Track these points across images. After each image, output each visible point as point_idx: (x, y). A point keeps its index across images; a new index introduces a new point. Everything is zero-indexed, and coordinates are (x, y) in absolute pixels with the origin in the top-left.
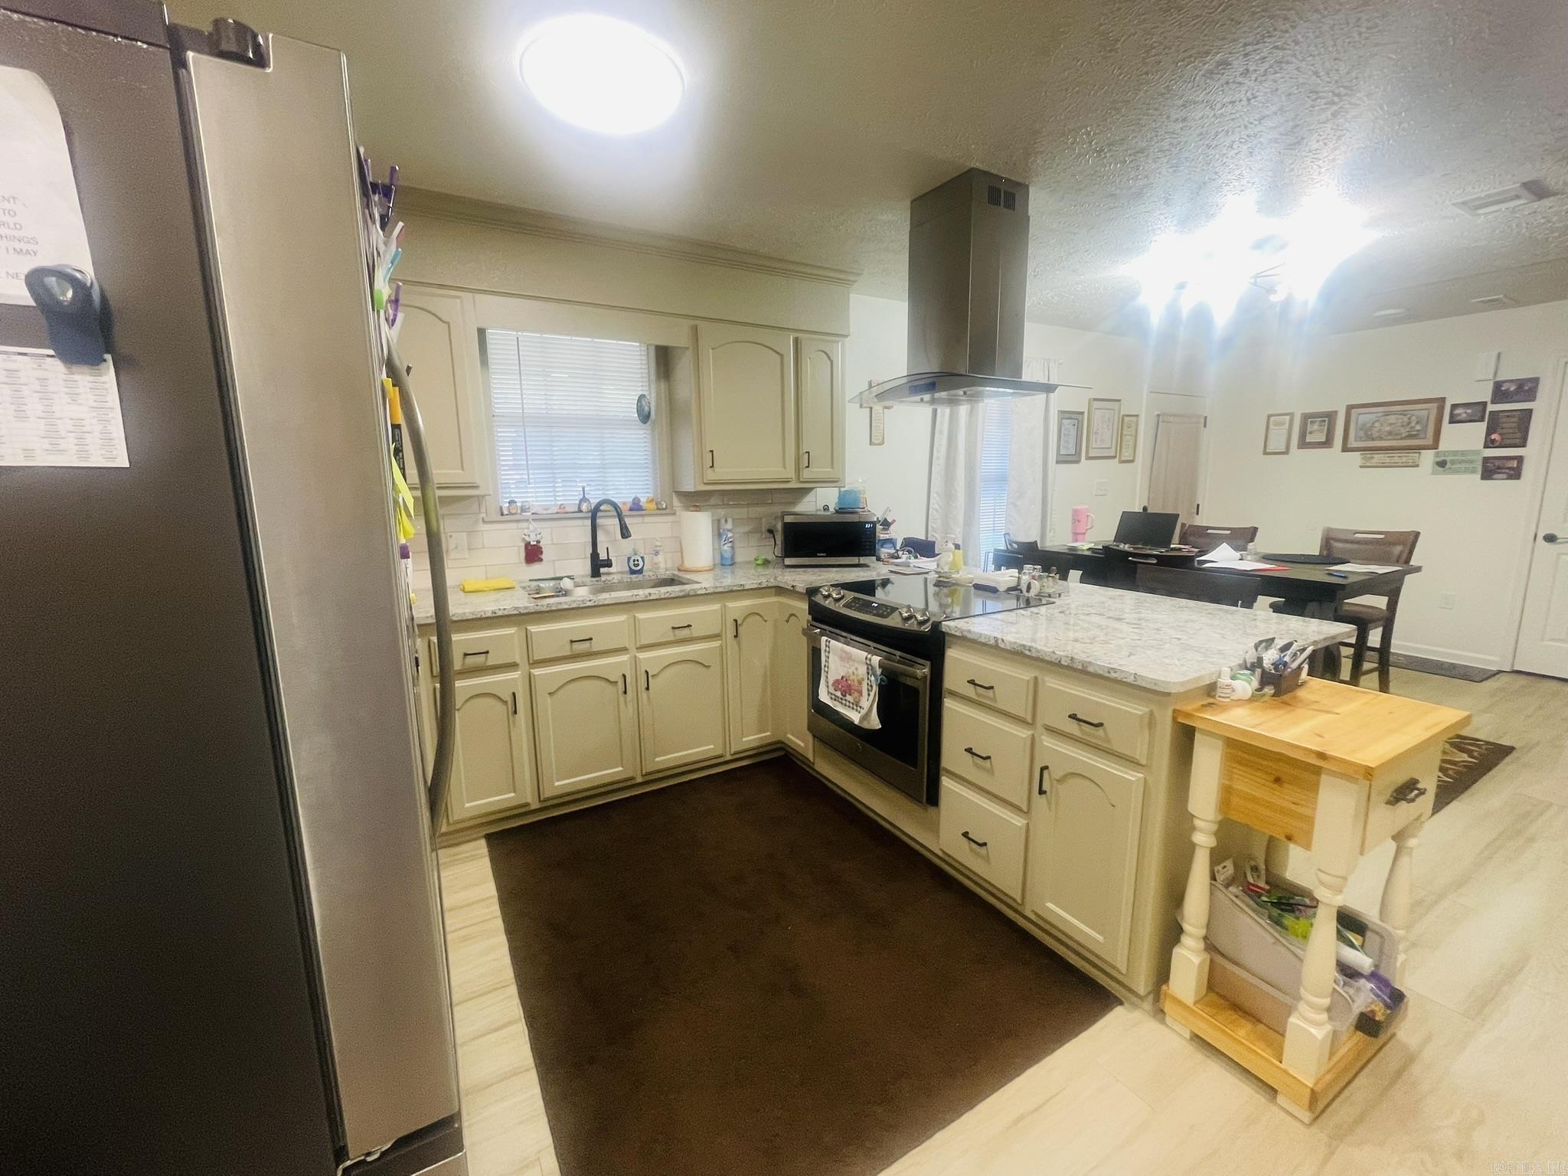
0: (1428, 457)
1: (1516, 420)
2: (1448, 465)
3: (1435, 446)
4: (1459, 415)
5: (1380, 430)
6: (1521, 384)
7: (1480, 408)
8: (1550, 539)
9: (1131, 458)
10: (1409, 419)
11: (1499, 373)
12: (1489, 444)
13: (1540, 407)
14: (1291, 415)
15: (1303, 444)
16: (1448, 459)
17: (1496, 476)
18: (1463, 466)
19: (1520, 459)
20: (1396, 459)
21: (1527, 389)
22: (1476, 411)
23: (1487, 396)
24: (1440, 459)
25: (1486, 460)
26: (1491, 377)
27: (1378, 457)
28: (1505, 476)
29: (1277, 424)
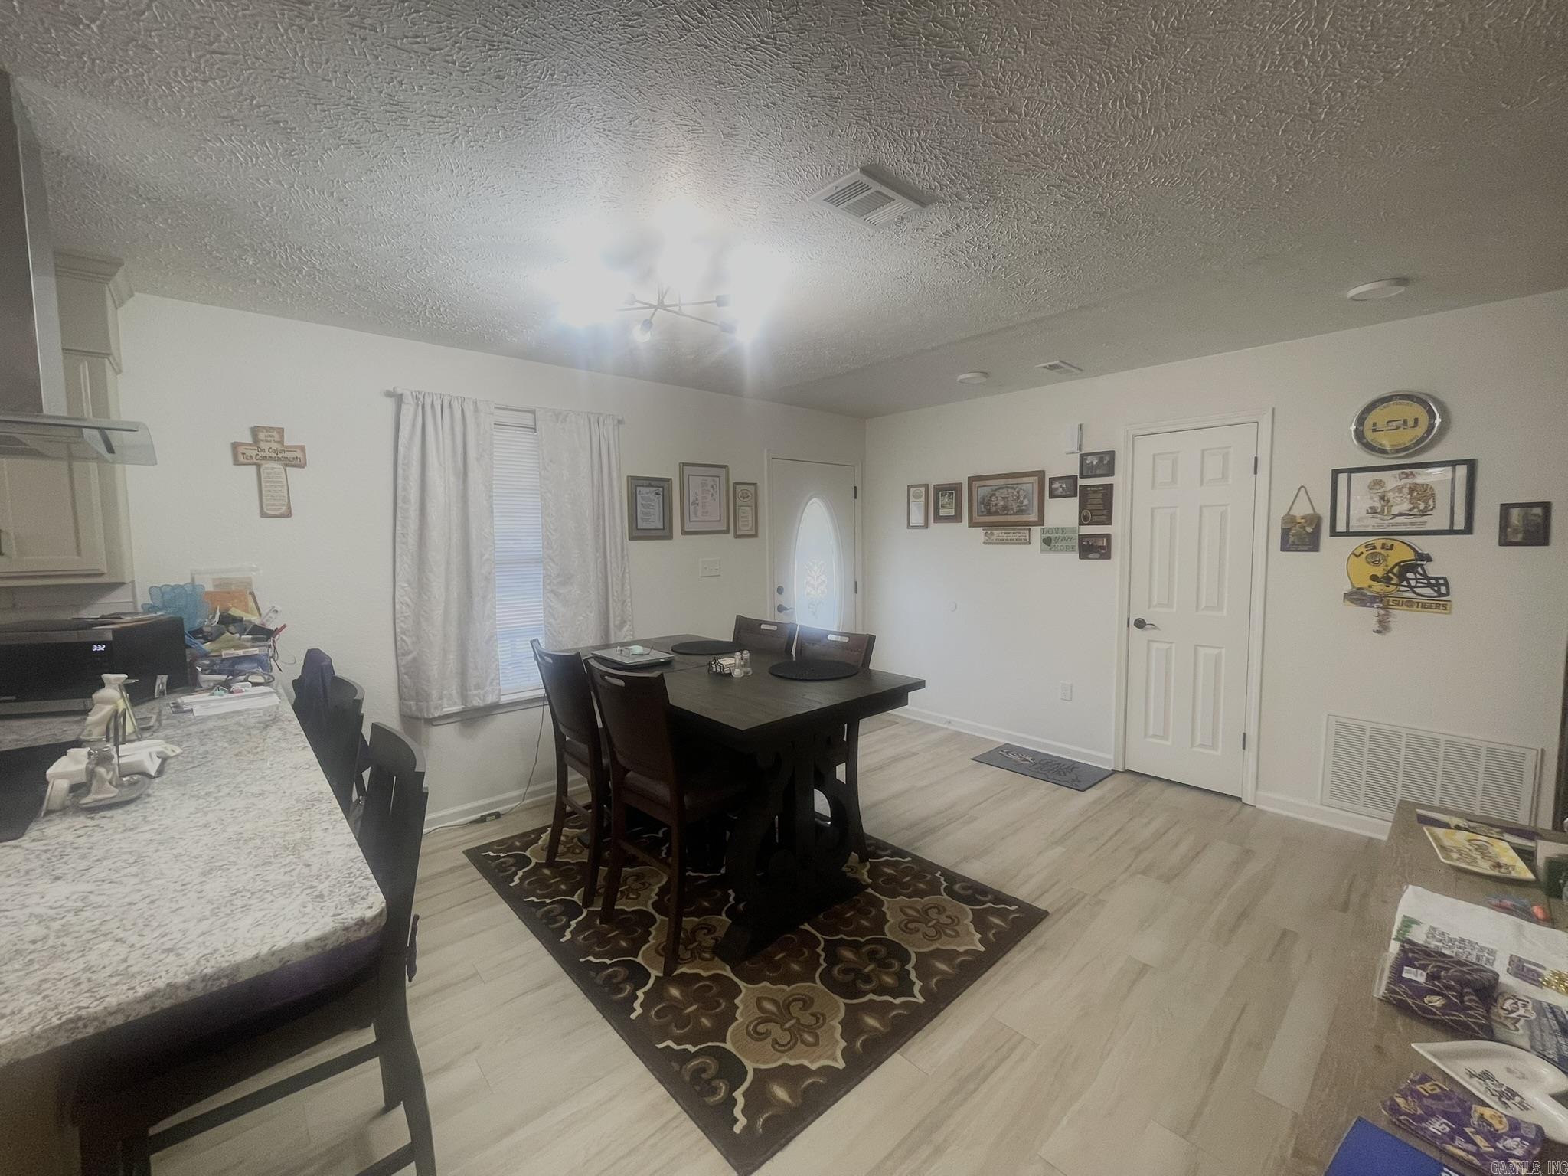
0: (1036, 532)
1: (1100, 496)
2: (1053, 544)
3: (1041, 522)
4: (1057, 489)
5: (996, 505)
6: (1101, 455)
7: (1071, 481)
8: (1140, 624)
9: (753, 532)
10: (1018, 492)
11: (1083, 447)
12: (1084, 520)
13: (1118, 480)
14: (927, 486)
15: (938, 518)
16: (1053, 536)
17: (1091, 556)
18: (1064, 544)
19: (1108, 537)
20: (1011, 536)
21: (1106, 462)
22: (1069, 487)
23: (1075, 470)
24: (1045, 536)
25: (1082, 538)
26: (1076, 449)
27: (998, 533)
28: (1097, 555)
29: (917, 496)
